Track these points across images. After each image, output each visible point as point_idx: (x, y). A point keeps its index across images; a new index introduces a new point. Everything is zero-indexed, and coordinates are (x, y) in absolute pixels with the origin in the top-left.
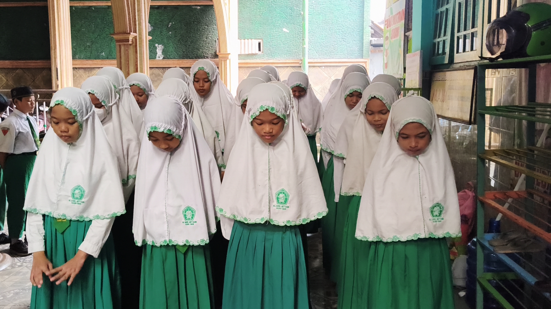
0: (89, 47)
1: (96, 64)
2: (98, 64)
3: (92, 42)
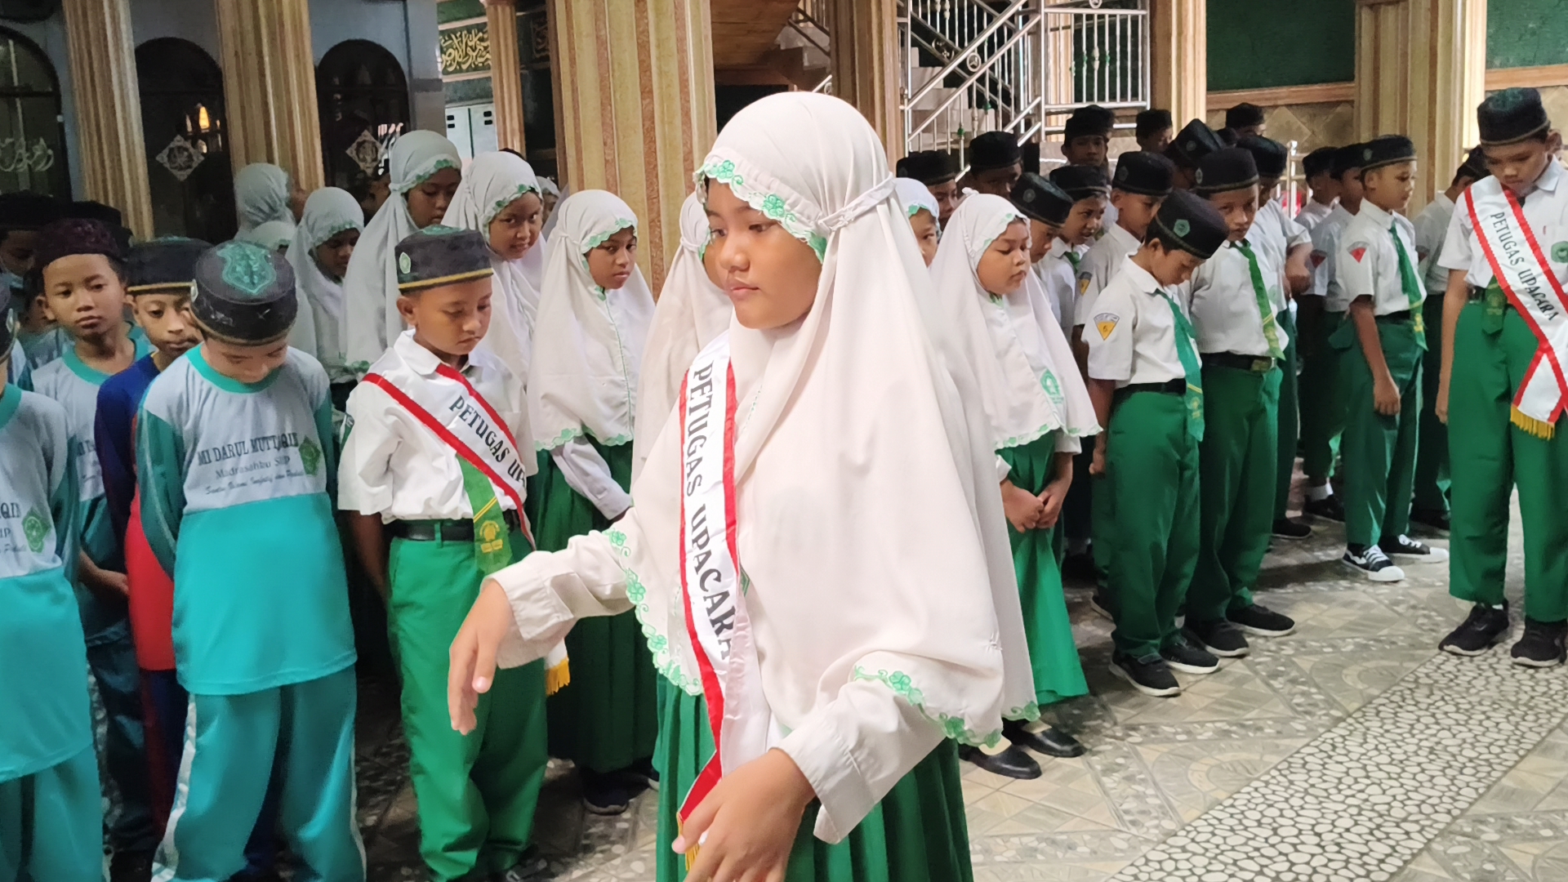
0: (1533, 33)
1: (1547, 77)
2: (1556, 77)
3: (1544, 20)
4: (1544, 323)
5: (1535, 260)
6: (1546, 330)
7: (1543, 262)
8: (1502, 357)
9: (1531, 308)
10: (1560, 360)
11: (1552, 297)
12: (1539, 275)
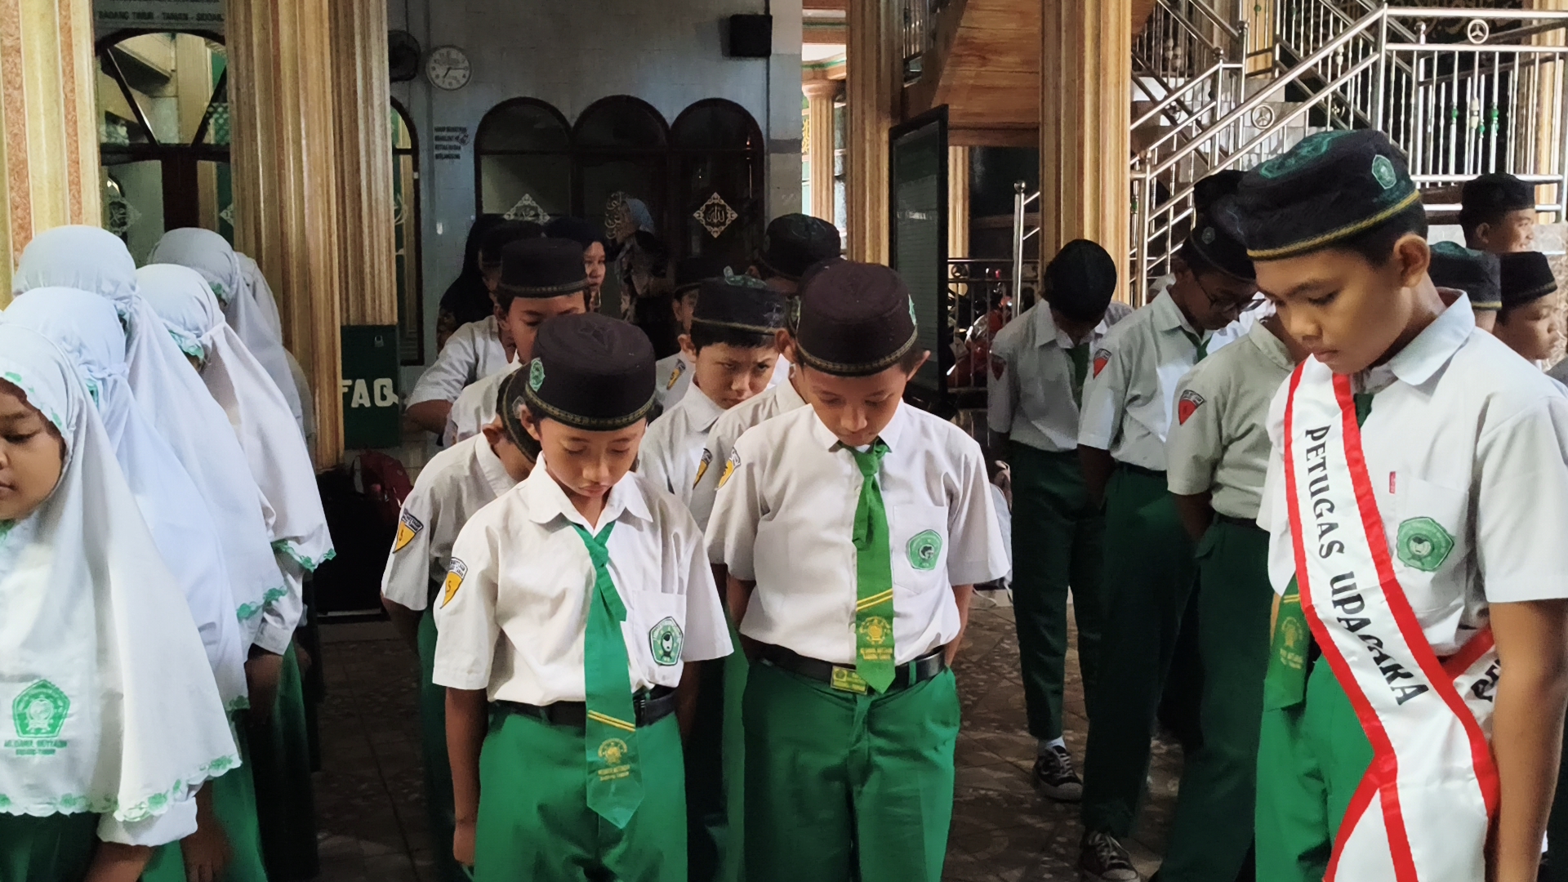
4: (1388, 710)
5: (1367, 553)
6: (1393, 726)
7: (1382, 561)
8: (1310, 764)
9: (1359, 665)
10: (1407, 812)
11: (1399, 650)
12: (1373, 589)
